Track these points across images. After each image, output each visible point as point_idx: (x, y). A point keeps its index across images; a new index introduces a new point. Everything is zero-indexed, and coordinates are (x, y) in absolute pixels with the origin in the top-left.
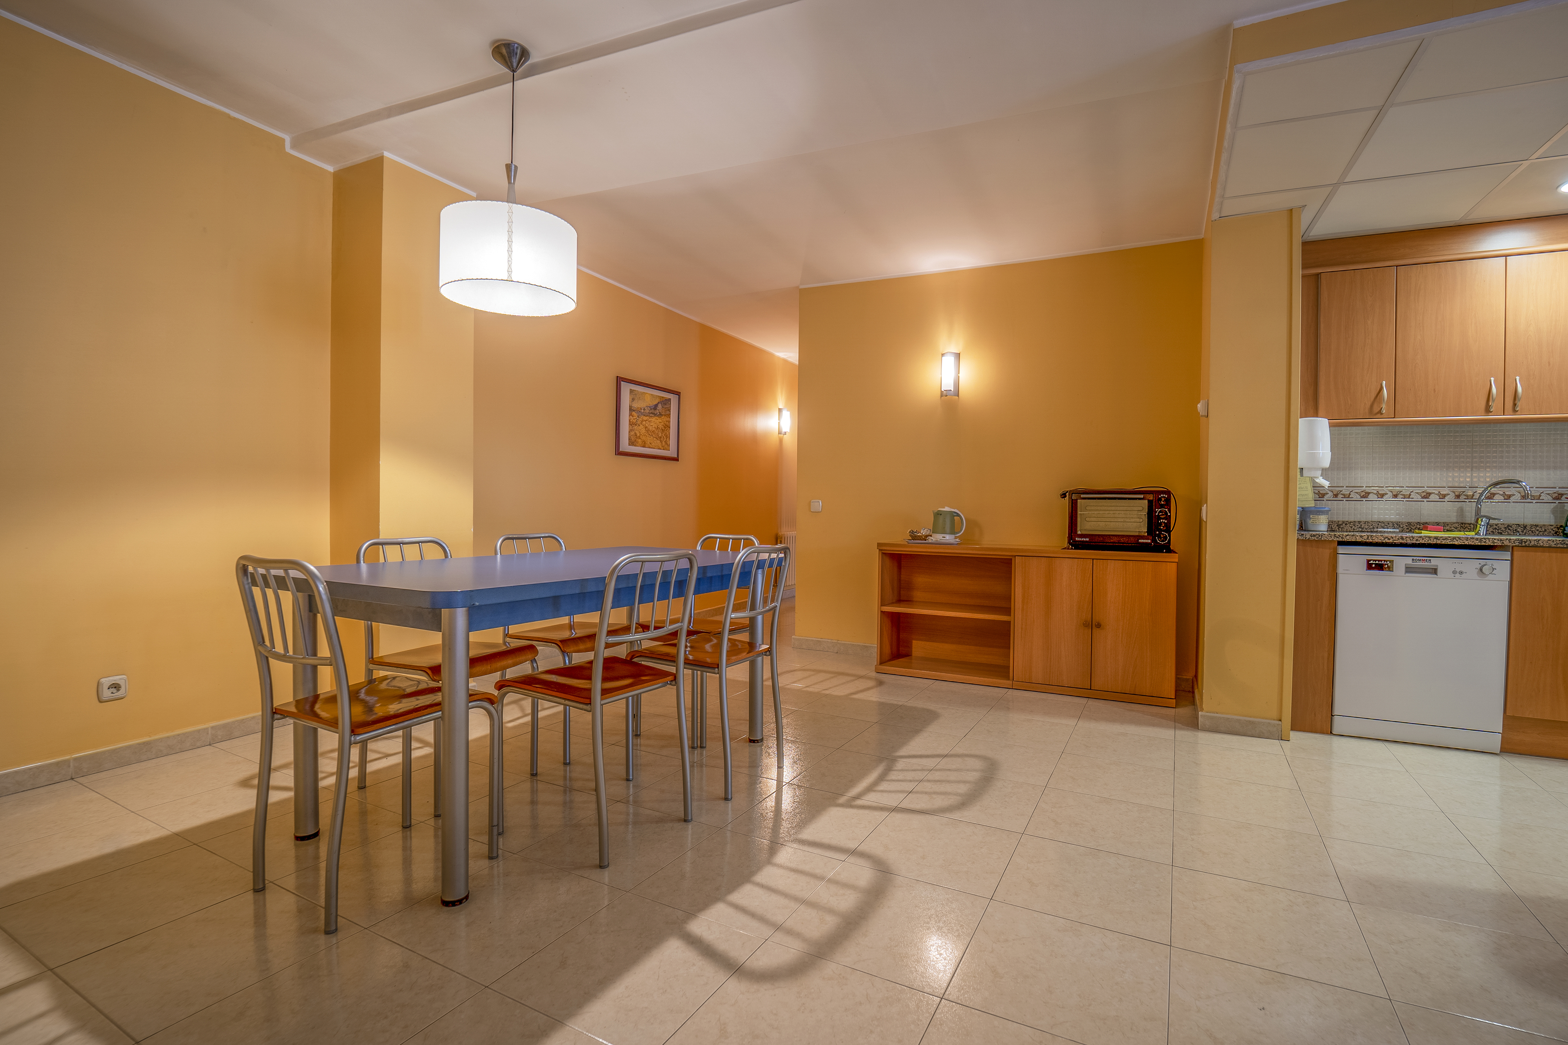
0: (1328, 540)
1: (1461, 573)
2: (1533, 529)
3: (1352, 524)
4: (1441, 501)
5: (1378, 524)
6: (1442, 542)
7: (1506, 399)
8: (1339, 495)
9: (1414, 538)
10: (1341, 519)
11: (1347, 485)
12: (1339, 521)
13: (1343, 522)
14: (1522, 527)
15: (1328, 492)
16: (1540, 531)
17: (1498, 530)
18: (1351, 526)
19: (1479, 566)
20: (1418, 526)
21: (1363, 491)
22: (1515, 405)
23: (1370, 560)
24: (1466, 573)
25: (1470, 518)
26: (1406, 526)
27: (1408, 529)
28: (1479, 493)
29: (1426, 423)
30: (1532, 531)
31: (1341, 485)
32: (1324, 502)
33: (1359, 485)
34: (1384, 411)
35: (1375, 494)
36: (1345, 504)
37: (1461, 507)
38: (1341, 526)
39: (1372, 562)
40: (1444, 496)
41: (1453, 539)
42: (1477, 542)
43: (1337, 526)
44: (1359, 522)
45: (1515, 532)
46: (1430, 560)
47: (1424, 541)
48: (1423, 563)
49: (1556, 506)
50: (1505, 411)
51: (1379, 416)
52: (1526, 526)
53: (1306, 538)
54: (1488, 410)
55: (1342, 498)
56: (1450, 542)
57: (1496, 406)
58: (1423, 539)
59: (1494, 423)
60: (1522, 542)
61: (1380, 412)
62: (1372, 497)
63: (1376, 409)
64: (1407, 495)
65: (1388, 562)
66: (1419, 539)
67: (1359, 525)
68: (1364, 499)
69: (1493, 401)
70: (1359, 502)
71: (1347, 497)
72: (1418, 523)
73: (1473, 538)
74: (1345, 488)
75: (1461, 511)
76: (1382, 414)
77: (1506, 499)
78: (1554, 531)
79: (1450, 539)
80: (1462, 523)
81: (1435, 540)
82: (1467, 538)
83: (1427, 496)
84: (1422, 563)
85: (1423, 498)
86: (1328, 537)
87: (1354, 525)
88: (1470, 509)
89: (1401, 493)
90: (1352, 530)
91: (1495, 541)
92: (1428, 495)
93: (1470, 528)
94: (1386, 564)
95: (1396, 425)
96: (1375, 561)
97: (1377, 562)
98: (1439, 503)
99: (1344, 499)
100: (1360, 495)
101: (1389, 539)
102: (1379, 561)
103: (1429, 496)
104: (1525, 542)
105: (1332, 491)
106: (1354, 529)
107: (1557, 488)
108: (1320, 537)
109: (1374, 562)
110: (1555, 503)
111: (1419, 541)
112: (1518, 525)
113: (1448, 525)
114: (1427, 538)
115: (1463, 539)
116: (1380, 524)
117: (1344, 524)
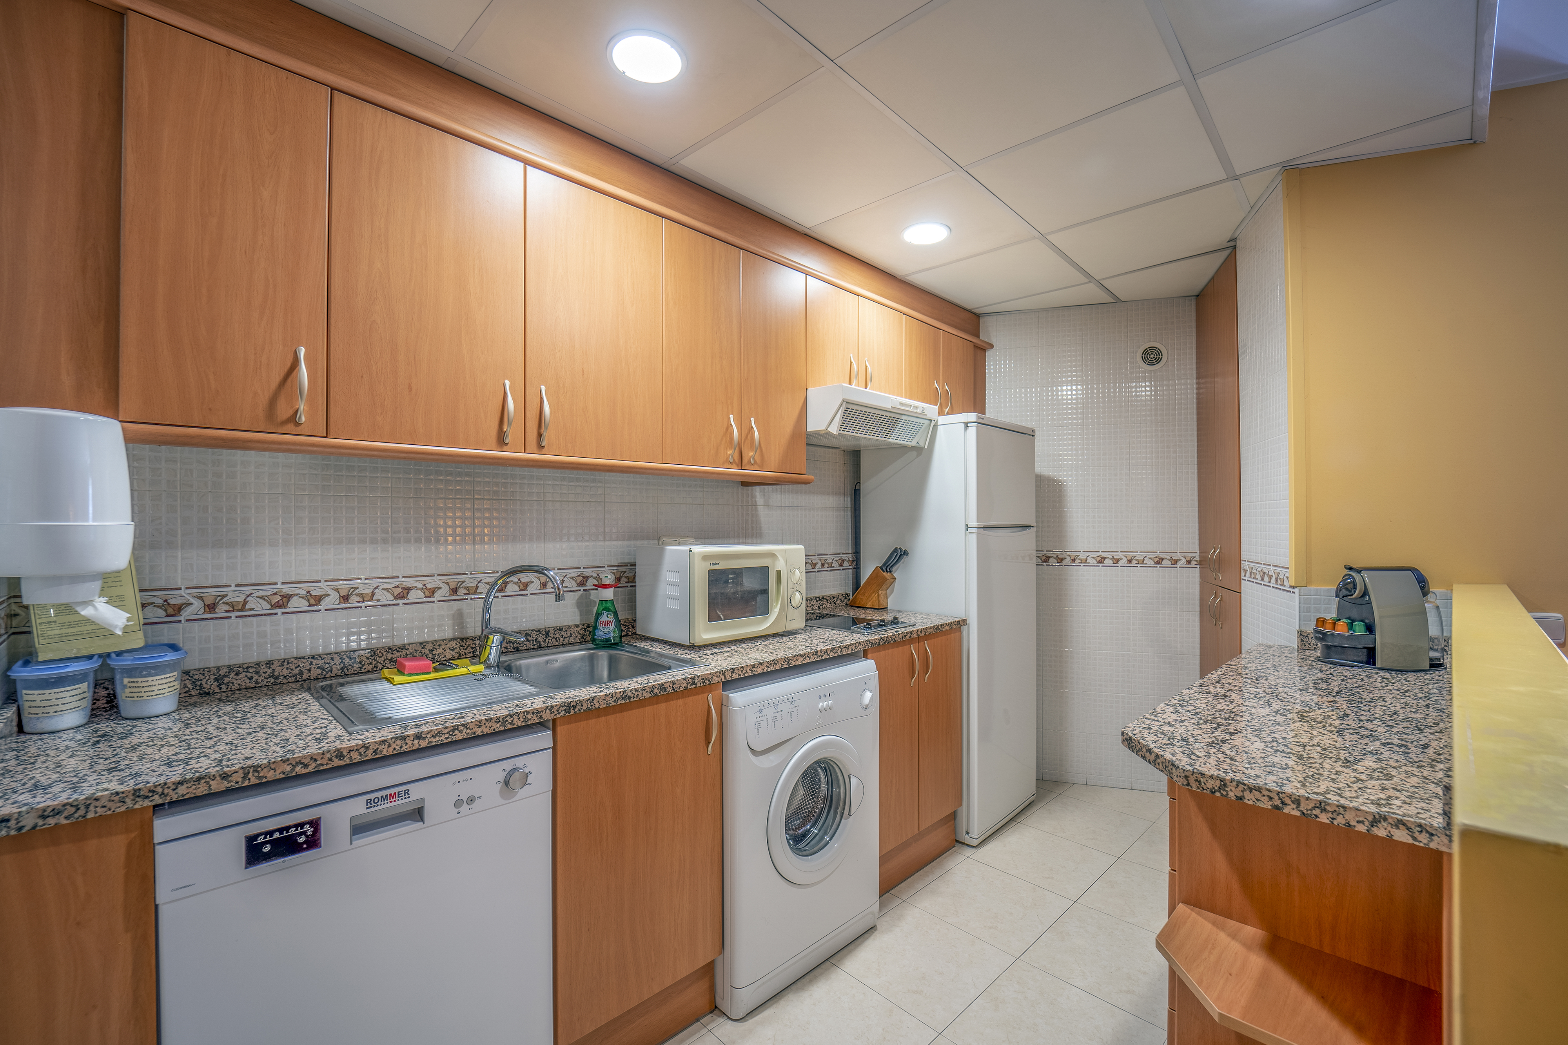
0: (115, 815)
1: (471, 800)
2: (558, 636)
3: (251, 670)
4: (428, 602)
5: (311, 663)
6: (431, 742)
7: (527, 424)
8: (219, 607)
9: (367, 748)
10: (226, 660)
11: (239, 581)
12: (218, 669)
13: (230, 669)
14: (543, 635)
15: (192, 600)
16: (565, 638)
17: (513, 644)
18: (249, 675)
19: (501, 776)
20: (390, 656)
21: (275, 594)
22: (540, 435)
23: (256, 837)
24: (479, 798)
25: (474, 628)
26: (367, 658)
27: (371, 663)
28: (488, 583)
29: (394, 454)
30: (556, 639)
31: (224, 582)
32: (180, 626)
33: (267, 581)
34: (303, 419)
35: (302, 597)
36: (235, 626)
37: (459, 610)
38: (226, 680)
39: (261, 839)
40: (433, 592)
41: (453, 730)
42: (498, 725)
43: (216, 680)
44: (269, 663)
45: (535, 643)
46: (407, 792)
47: (391, 749)
48: (393, 804)
49: (581, 595)
50: (526, 445)
51: (290, 427)
52: (549, 631)
53: (20, 829)
54: (501, 441)
55: (227, 611)
56: (446, 738)
57: (513, 433)
58: (389, 746)
59: (511, 465)
60: (570, 709)
61: (293, 419)
62: (296, 604)
63: (284, 413)
64: (367, 594)
65: (307, 827)
66: (381, 748)
67: (269, 671)
68: (279, 611)
69: (510, 424)
70: (268, 618)
71: (240, 608)
72: (389, 648)
73: (491, 719)
74: (233, 588)
75: (459, 618)
76: (298, 424)
77: (523, 590)
78: (580, 634)
79: (446, 731)
80: (462, 640)
81: (416, 742)
82: (480, 722)
83: (403, 594)
84: (390, 805)
85: (396, 598)
86: (109, 804)
87: (257, 673)
88: (473, 609)
89: (356, 591)
90: (253, 685)
91: (529, 716)
92: (405, 592)
93: (474, 646)
94: (301, 834)
95: (332, 453)
96: (271, 833)
97: (277, 835)
98: (424, 605)
99: (233, 615)
100: (269, 603)
101: (306, 766)
102: (280, 830)
103: (408, 593)
104: (574, 707)
105: (201, 598)
106: (257, 682)
107: (582, 568)
108: (81, 812)
109: (268, 838)
110: (580, 590)
111: (381, 751)
112: (539, 630)
113: (439, 645)
114: (398, 742)
115: (471, 726)
116: (314, 661)
117: (232, 675)
